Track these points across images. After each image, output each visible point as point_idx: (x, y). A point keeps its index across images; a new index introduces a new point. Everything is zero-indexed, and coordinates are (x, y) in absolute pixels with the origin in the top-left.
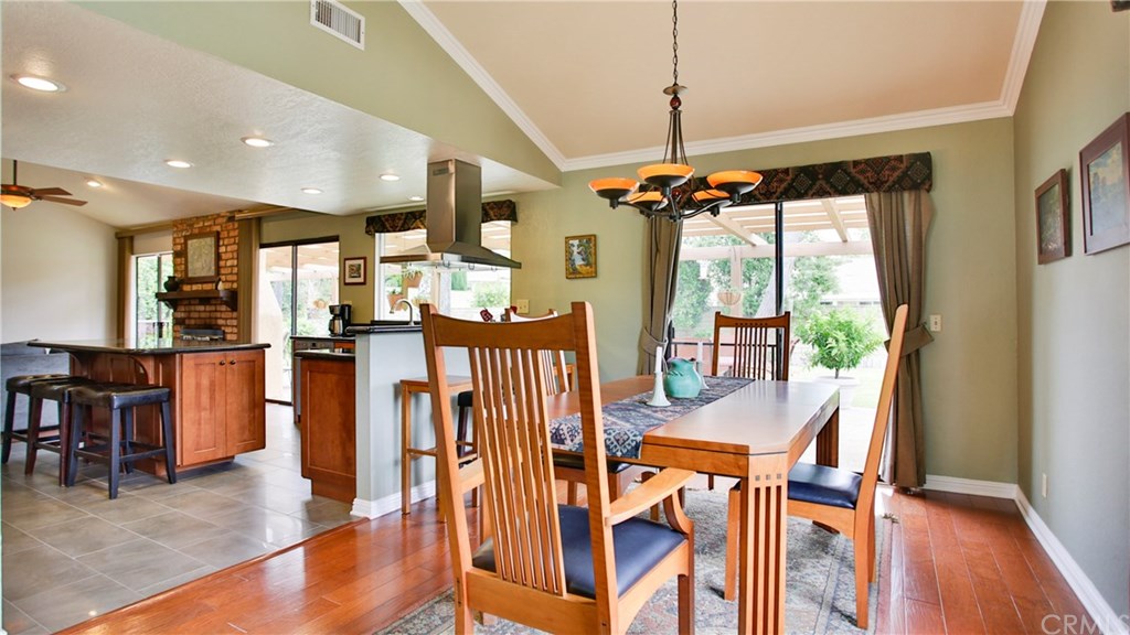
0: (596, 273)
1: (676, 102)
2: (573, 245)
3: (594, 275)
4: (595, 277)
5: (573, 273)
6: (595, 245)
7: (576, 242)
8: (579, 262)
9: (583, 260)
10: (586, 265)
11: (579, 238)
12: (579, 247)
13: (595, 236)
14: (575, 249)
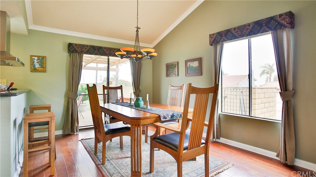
0: (46, 70)
1: (137, 31)
2: (35, 59)
3: (44, 71)
4: (46, 72)
5: (34, 70)
6: (46, 60)
7: (36, 58)
8: (37, 66)
9: (40, 65)
10: (41, 67)
11: (38, 57)
12: (37, 60)
13: (45, 57)
14: (36, 61)
